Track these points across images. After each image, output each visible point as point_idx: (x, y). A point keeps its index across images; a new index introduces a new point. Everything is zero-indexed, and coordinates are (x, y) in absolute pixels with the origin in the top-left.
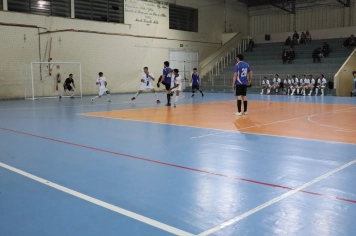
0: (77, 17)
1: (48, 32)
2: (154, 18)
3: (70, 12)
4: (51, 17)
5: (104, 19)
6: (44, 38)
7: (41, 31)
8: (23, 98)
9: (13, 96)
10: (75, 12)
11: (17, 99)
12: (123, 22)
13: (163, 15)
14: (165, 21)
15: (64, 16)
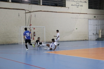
0: (43, 5)
1: (30, 12)
2: (81, 4)
3: (40, 2)
4: (31, 5)
5: (56, 5)
6: (28, 15)
7: (27, 11)
8: (18, 44)
9: (13, 43)
10: (42, 2)
11: (15, 44)
12: (65, 6)
13: (85, 2)
14: (86, 5)
15: (37, 4)
